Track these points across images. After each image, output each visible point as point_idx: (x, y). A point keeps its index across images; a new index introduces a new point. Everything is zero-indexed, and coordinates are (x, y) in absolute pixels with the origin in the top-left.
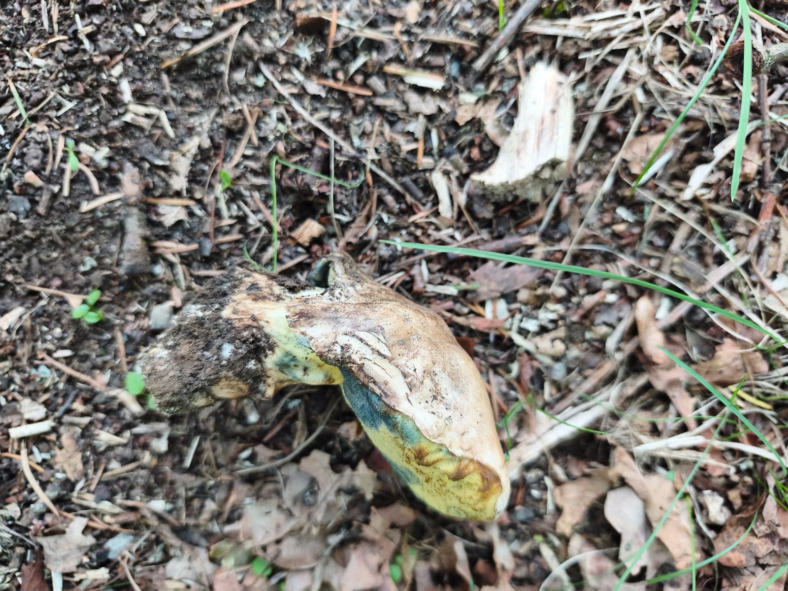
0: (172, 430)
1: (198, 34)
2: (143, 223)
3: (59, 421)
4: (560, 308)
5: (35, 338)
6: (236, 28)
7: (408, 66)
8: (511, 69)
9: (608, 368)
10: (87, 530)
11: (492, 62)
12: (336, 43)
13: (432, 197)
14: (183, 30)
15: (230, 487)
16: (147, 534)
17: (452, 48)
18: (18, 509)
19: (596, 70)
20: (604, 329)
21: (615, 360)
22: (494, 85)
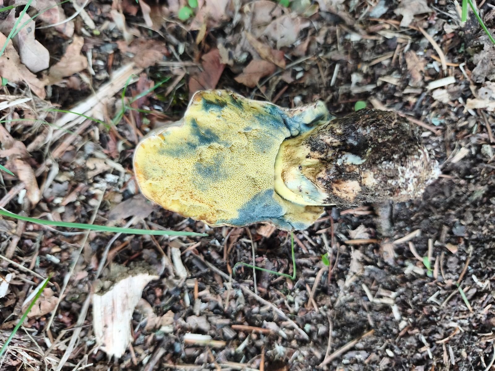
0: (349, 88)
1: (352, 354)
2: (379, 226)
3: (424, 89)
4: (93, 191)
5: (443, 143)
6: (327, 360)
7: (210, 346)
8: (140, 351)
9: (56, 153)
10: (400, 18)
11: (152, 354)
12: (259, 357)
13: (186, 260)
14: (361, 356)
15: (307, 53)
16: (361, 18)
17: (181, 361)
18: (445, 30)
19: (81, 356)
20: (61, 179)
21: (51, 159)
22: (150, 339)
